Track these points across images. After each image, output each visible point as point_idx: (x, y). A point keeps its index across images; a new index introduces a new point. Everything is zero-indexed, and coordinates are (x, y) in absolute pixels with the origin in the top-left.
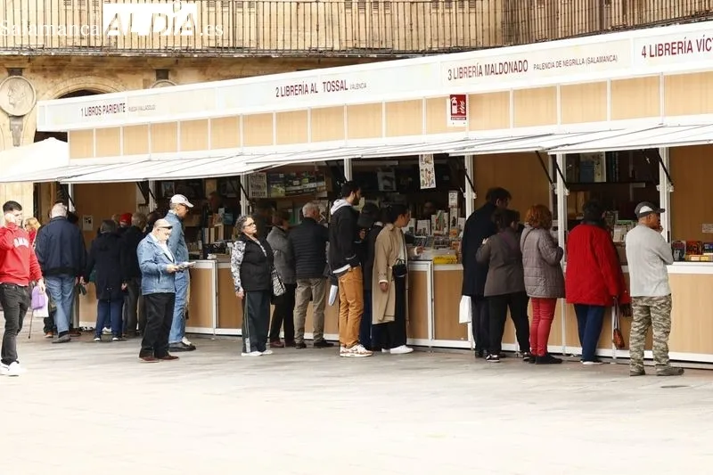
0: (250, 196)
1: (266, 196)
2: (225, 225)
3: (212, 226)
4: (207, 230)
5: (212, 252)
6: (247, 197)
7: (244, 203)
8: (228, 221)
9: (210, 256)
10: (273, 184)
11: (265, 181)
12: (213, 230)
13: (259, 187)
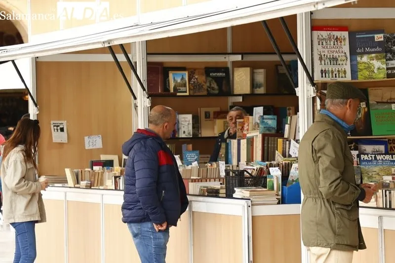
0: (317, 77)
1: (348, 78)
2: (264, 136)
3: (244, 137)
4: (234, 143)
5: (242, 184)
6: (311, 79)
7: (304, 91)
8: (269, 129)
9: (239, 192)
10: (362, 54)
11: (346, 48)
12: (244, 142)
13: (334, 60)
